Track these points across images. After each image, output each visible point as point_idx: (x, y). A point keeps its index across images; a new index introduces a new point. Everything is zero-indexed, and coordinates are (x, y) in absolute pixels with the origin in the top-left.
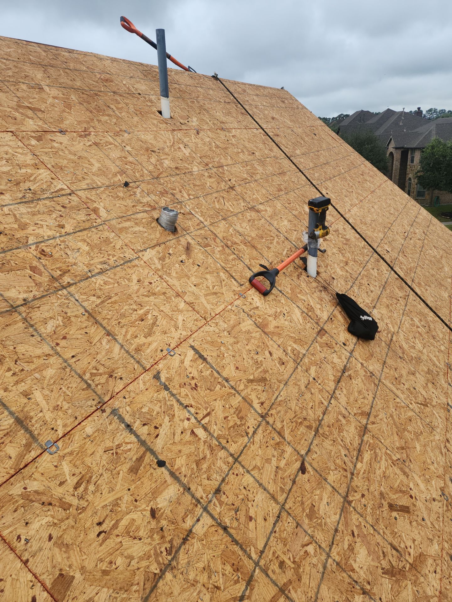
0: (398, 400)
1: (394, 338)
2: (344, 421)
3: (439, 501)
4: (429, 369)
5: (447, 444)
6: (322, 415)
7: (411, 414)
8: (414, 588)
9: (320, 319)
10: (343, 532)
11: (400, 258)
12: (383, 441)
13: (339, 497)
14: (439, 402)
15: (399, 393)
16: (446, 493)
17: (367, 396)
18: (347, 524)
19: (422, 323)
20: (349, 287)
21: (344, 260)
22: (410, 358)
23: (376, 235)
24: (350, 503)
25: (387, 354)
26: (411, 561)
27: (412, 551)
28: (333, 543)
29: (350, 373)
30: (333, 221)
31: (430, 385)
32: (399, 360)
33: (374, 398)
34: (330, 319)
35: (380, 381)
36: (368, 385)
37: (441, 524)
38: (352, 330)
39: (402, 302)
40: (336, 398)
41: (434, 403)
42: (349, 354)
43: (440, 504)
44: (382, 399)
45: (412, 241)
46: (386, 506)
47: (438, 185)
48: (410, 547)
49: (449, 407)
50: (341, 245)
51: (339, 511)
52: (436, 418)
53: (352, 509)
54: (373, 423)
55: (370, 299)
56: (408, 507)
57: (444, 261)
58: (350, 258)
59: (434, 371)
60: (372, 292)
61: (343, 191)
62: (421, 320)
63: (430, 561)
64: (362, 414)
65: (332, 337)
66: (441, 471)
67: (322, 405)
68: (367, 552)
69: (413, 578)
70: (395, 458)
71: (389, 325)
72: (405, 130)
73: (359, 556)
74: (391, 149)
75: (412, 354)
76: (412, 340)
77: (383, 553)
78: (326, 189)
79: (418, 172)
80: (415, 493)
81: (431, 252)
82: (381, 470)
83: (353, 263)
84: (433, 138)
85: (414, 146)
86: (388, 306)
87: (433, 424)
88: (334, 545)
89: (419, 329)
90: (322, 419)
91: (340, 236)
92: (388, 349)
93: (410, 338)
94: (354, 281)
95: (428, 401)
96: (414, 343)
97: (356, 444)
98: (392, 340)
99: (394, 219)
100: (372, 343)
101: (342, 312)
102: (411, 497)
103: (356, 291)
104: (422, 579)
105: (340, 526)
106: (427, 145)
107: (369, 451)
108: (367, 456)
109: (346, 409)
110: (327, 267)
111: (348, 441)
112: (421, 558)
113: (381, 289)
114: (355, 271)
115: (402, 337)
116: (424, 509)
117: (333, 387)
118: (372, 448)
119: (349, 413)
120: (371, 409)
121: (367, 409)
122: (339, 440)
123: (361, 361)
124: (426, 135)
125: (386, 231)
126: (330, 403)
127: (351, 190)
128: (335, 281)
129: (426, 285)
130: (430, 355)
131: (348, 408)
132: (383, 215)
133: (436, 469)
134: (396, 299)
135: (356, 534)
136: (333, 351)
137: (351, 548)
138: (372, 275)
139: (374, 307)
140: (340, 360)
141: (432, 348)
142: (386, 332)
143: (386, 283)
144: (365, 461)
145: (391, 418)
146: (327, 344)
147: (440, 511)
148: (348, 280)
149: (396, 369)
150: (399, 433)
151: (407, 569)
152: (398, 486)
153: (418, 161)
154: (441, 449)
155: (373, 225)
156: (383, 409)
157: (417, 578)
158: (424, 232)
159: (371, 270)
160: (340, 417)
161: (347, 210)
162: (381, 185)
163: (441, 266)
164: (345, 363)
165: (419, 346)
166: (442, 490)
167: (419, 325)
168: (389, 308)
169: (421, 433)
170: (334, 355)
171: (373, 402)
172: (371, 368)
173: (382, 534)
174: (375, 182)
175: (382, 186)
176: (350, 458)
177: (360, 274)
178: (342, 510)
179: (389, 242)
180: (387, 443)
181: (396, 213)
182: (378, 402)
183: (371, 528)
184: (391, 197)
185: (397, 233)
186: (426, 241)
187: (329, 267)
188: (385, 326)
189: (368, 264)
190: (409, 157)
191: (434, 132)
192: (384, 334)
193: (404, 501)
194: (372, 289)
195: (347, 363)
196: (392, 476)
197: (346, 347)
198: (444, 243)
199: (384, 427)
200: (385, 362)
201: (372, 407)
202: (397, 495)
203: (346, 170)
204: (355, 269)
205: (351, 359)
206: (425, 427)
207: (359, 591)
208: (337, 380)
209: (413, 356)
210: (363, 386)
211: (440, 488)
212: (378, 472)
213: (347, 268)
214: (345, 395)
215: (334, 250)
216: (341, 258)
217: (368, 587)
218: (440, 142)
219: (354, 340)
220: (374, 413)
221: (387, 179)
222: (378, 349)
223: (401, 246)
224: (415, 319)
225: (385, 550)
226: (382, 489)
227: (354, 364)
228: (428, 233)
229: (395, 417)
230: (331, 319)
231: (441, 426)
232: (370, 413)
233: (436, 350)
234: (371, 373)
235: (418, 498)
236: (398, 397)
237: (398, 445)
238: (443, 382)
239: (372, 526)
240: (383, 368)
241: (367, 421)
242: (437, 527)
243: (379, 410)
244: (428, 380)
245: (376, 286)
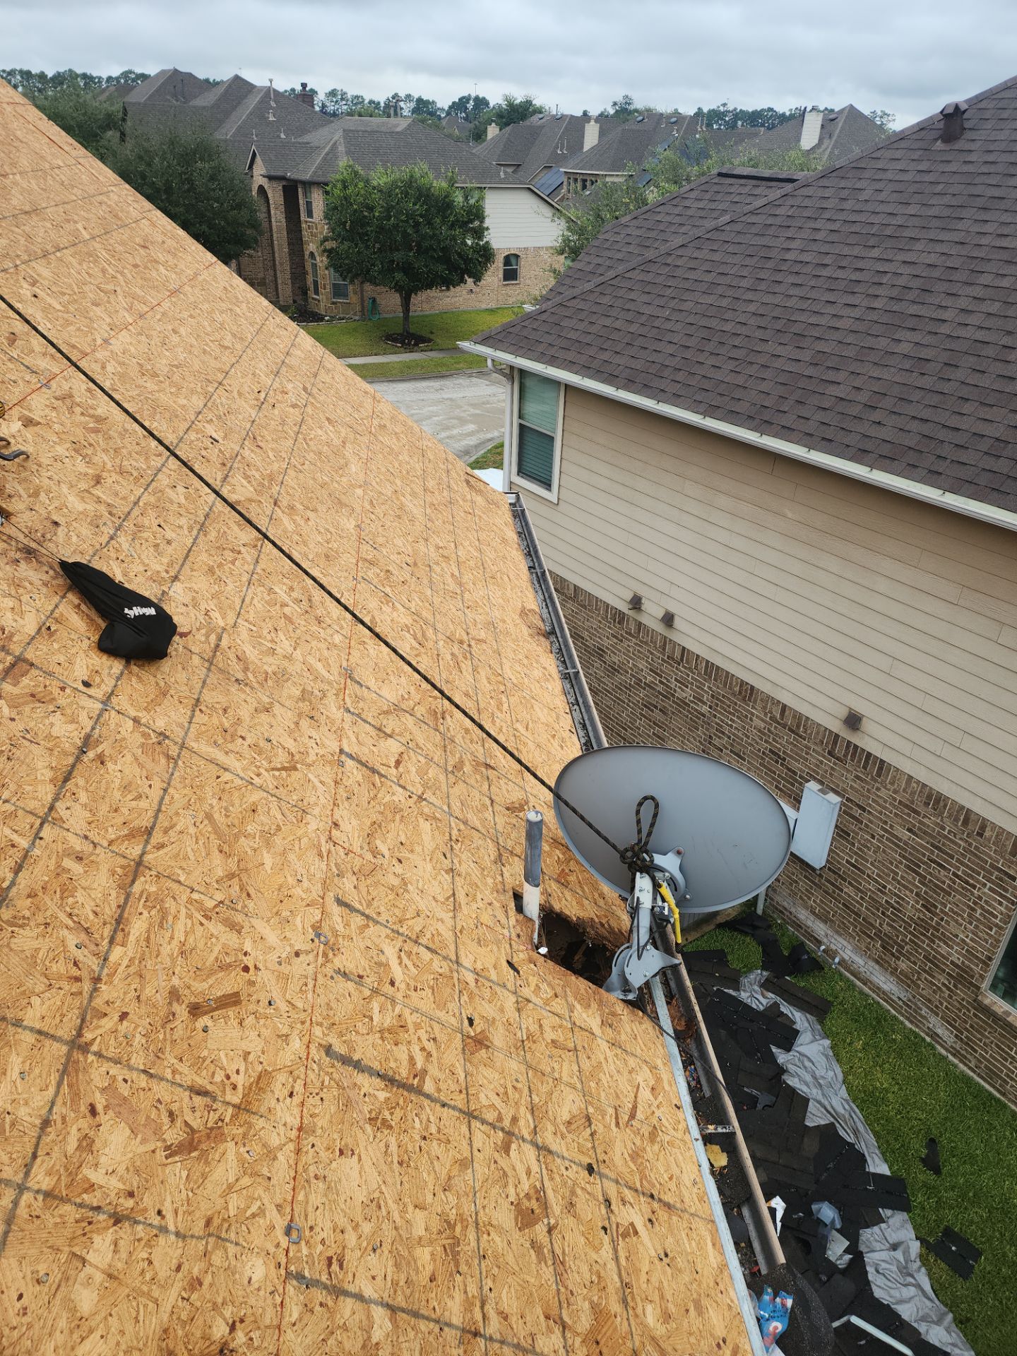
0: (227, 777)
1: (224, 643)
2: (77, 868)
3: (309, 952)
4: (303, 691)
5: (334, 832)
6: (10, 876)
7: (256, 796)
8: (241, 1149)
9: (11, 636)
10: (64, 1118)
11: (246, 453)
12: (182, 879)
13: (56, 1046)
14: (321, 752)
15: (230, 761)
16: (324, 929)
17: (147, 790)
18: (76, 1098)
19: (295, 595)
20: (104, 539)
21: (90, 471)
22: (261, 678)
23: (184, 402)
24: (85, 1048)
25: (204, 682)
26: (237, 1099)
27: (240, 1078)
28: (35, 1157)
29: (99, 750)
30: (56, 371)
31: (305, 723)
32: (234, 688)
33: (165, 790)
34: (45, 630)
35: (183, 746)
36: (149, 765)
37: (310, 995)
38: (107, 646)
39: (248, 554)
40: (58, 822)
41: (312, 759)
42: (100, 706)
43: (311, 957)
44: (185, 787)
45: (276, 412)
46: (182, 1014)
48: (238, 1072)
49: (343, 757)
50: (79, 435)
51: (53, 1078)
52: (314, 787)
53: (91, 1058)
54: (160, 846)
55: (165, 560)
56: (237, 994)
57: (349, 451)
58: (109, 466)
59: (316, 691)
60: (169, 542)
61: (86, 288)
62: (291, 589)
63: (281, 1078)
64: (132, 835)
65: (50, 674)
66: (316, 892)
67: (12, 851)
68: (128, 1133)
69: (240, 1130)
70: (210, 904)
71: (211, 614)
73: (106, 1151)
75: (266, 667)
76: (268, 637)
77: (171, 1114)
78: (33, 283)
80: (256, 958)
81: (320, 432)
82: (175, 942)
83: (115, 477)
84: (343, 162)
86: (211, 569)
87: (306, 801)
89: (287, 610)
90: (13, 883)
91: (78, 411)
92: (209, 670)
93: (265, 632)
94: (118, 522)
95: (297, 757)
96: (272, 641)
97: (110, 909)
98: (217, 646)
99: (234, 360)
100: (166, 665)
101: (83, 607)
102: (246, 969)
103: (125, 546)
105: (55, 1109)
107: (145, 913)
108: (137, 927)
109: (86, 837)
110: (35, 494)
111: (87, 910)
112: (261, 1081)
113: (195, 532)
114: (124, 498)
115: (244, 634)
116: (273, 982)
117: (49, 798)
118: (154, 901)
119: (95, 845)
120: (156, 816)
121: (144, 820)
122: (62, 917)
123: (133, 713)
124: (328, 153)
125: (211, 389)
127: (110, 287)
128: (61, 531)
129: (308, 508)
130: (309, 659)
131: (90, 835)
132: (205, 352)
133: (306, 891)
134: (233, 551)
135: (100, 1108)
136: (51, 708)
137: (86, 1144)
138: (172, 503)
139: (175, 578)
140: (71, 727)
141: (314, 643)
142: (203, 631)
143: (207, 516)
144: (132, 938)
145: (206, 822)
146: (33, 695)
147: (310, 970)
148: (100, 522)
149: (225, 710)
150: (226, 848)
151: (227, 1119)
152: (216, 958)
154: (319, 847)
155: (176, 378)
156: (188, 806)
157: (250, 1125)
158: (305, 388)
159: (169, 491)
160: (68, 863)
162: (196, 275)
163: (342, 461)
164: (88, 730)
165: (285, 645)
166: (317, 929)
167: (287, 599)
168: (213, 574)
169: (279, 829)
170: (56, 718)
171: (162, 798)
172: (160, 724)
173: (169, 1076)
174: (182, 266)
175: (200, 278)
176: (93, 947)
177: (136, 503)
178: (64, 1073)
179: (219, 418)
180: (194, 877)
181: (238, 346)
182: (176, 796)
183: (143, 1076)
184: (224, 306)
185: (240, 394)
186: (309, 410)
187: (42, 495)
188: (201, 618)
189: (160, 476)
191: (342, 149)
192: (200, 636)
193: (229, 983)
194: (170, 534)
195: (93, 729)
196: (201, 944)
197: (91, 691)
199: (189, 846)
200: (198, 700)
201: (159, 810)
202: (212, 980)
203: (96, 232)
204: (123, 493)
205: (106, 715)
206: (288, 814)
207: (104, 1224)
208: (61, 778)
209: (270, 670)
210: (137, 771)
211: (313, 926)
212: (166, 950)
213: (98, 492)
214: (84, 806)
215: (58, 448)
216: (82, 467)
217: (130, 1203)
218: (355, 174)
219: (117, 666)
220: (162, 823)
221: (215, 259)
222: (181, 676)
223: (248, 426)
224: (277, 589)
225: (175, 1107)
226: (175, 981)
227: (113, 726)
228: (315, 391)
229: (216, 816)
230: (49, 628)
231: (323, 800)
232: (153, 827)
233: (323, 646)
234: (161, 734)
235: (260, 965)
236: (226, 770)
237: (220, 873)
238: (334, 710)
239: (145, 1071)
240: (192, 717)
241: (145, 847)
242: (300, 1004)
243: (177, 814)
244: (300, 715)
245: (180, 527)
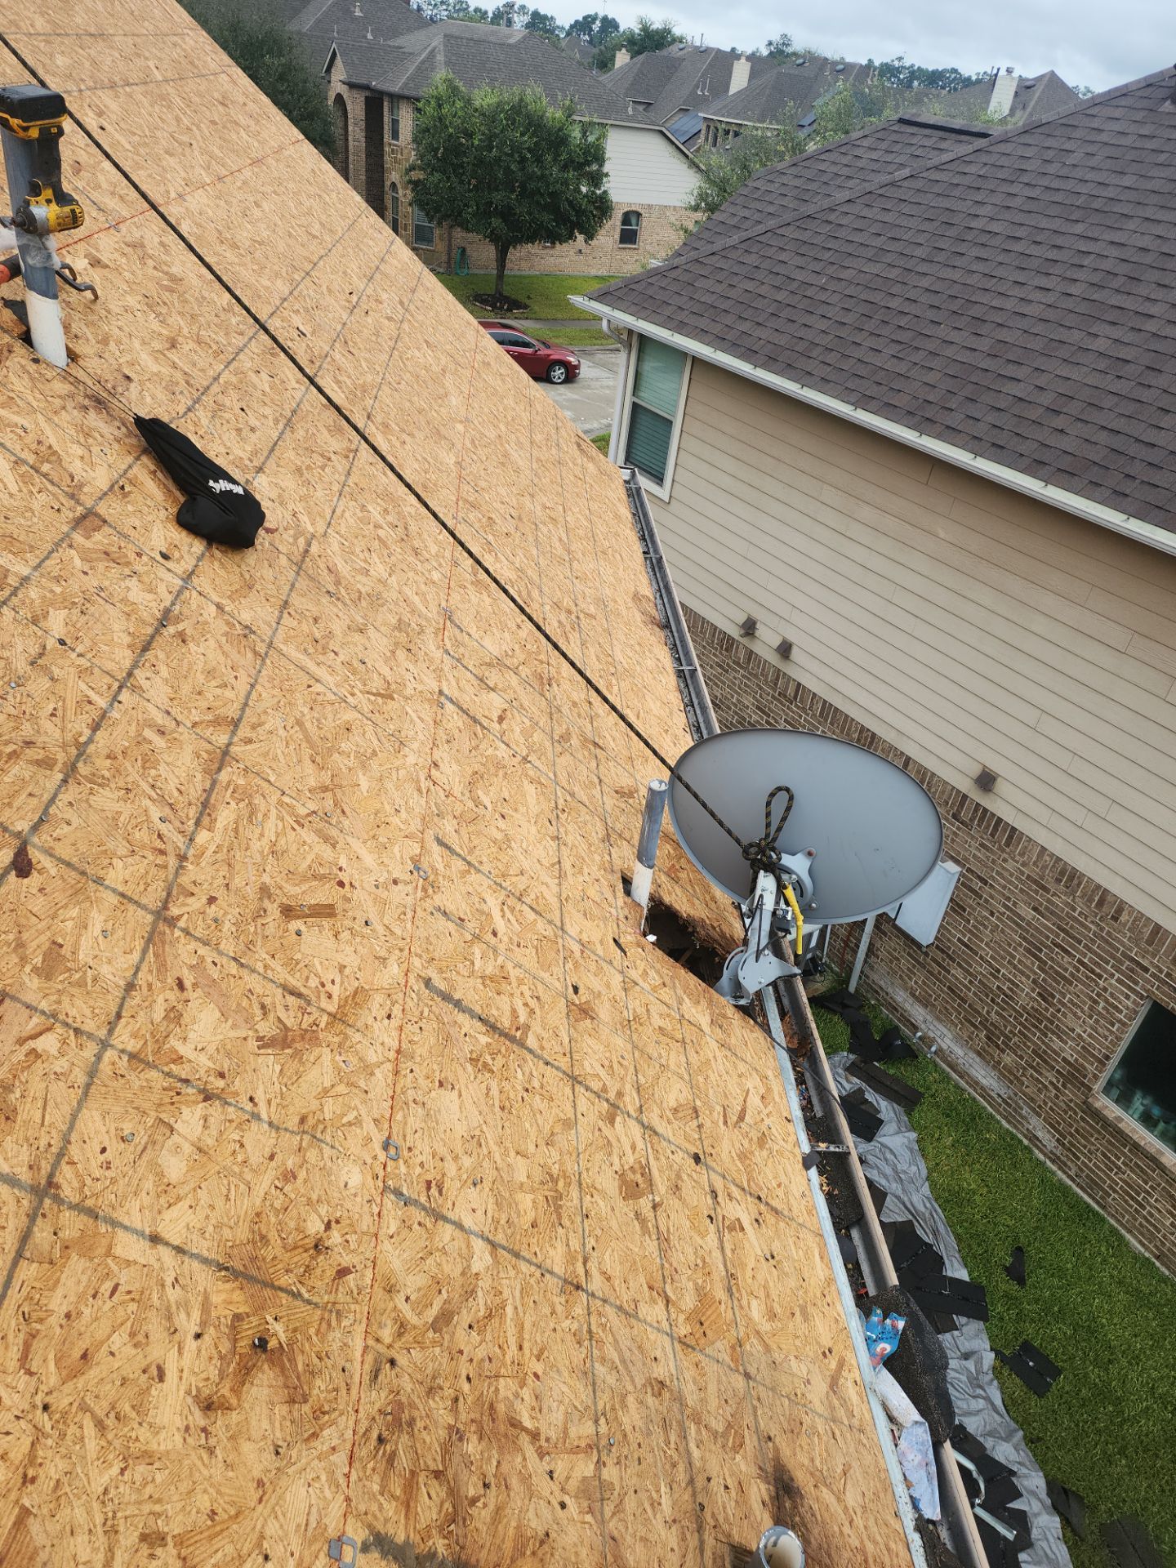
0: (318, 688)
1: (314, 549)
2: (159, 742)
3: (407, 883)
4: (400, 620)
5: (433, 771)
6: (87, 732)
7: (349, 716)
8: (338, 1058)
9: (81, 486)
10: (150, 986)
11: (337, 356)
12: (272, 779)
13: (140, 912)
14: (420, 687)
15: (320, 672)
16: (425, 865)
17: (233, 681)
18: (162, 967)
19: (389, 518)
20: (182, 409)
21: (165, 332)
22: (355, 596)
23: (268, 283)
24: (172, 922)
25: (293, 585)
26: (332, 1009)
27: (335, 990)
28: (119, 1016)
29: (180, 627)
30: (125, 213)
31: (401, 654)
32: (325, 600)
33: (252, 686)
34: (119, 488)
35: (270, 645)
36: (234, 655)
37: (409, 925)
38: (188, 521)
39: (340, 464)
40: (136, 689)
41: (409, 692)
42: (180, 582)
43: (410, 888)
44: (274, 687)
45: (369, 320)
46: (273, 910)
47: (460, 214)
48: (333, 982)
49: (442, 699)
50: (152, 290)
51: (139, 945)
52: (412, 721)
53: (177, 933)
54: (249, 741)
55: (249, 448)
56: (331, 906)
57: (449, 381)
58: (185, 331)
59: (413, 625)
60: (252, 430)
61: (159, 134)
62: (386, 511)
63: (378, 998)
64: (217, 722)
65: (126, 536)
66: (415, 825)
67: (88, 707)
68: (218, 1015)
69: (336, 1039)
70: (303, 811)
71: (299, 516)
72: (370, 36)
73: (196, 1027)
74: (337, 87)
75: (359, 586)
76: (361, 556)
77: (263, 1007)
78: (100, 114)
79: (412, 168)
80: (351, 876)
81: (417, 354)
82: (265, 841)
83: (192, 345)
84: (441, 74)
85: (395, 88)
86: (299, 470)
87: (403, 734)
88: (123, 1021)
89: (381, 532)
90: (90, 740)
91: (150, 263)
92: (298, 573)
93: (358, 550)
94: (196, 395)
95: (393, 686)
96: (365, 561)
97: (195, 791)
98: (307, 551)
99: (322, 252)
100: (251, 556)
101: (159, 474)
102: (341, 884)
103: (205, 422)
104: (357, 1037)
105: (140, 975)
106: (425, 91)
107: (233, 804)
108: (225, 816)
109: (168, 713)
110: (105, 341)
111: (172, 786)
112: (358, 997)
113: (281, 426)
114: (202, 370)
115: (336, 547)
116: (370, 903)
117: (127, 663)
118: (243, 795)
119: (178, 723)
120: (243, 710)
121: (232, 712)
122: (145, 786)
123: (217, 599)
124: (423, 62)
125: (296, 277)
126: (115, 699)
127: (185, 139)
128: (134, 388)
129: (403, 431)
130: (407, 591)
131: (173, 712)
132: (290, 235)
133: (405, 822)
134: (322, 456)
135: (188, 984)
136: (127, 571)
137: (174, 1016)
138: (255, 388)
139: (260, 470)
140: (150, 597)
141: (411, 574)
142: (291, 532)
143: (294, 412)
144: (219, 825)
145: (297, 728)
146: (106, 553)
147: (409, 900)
148: (177, 390)
149: (316, 620)
150: (318, 759)
151: (322, 1025)
152: (310, 867)
153: (410, 138)
154: (418, 781)
155: (258, 254)
156: (277, 708)
157: (346, 1037)
158: (401, 303)
159: (250, 373)
160: (148, 733)
161: (173, 195)
162: (281, 148)
163: (442, 391)
164: (168, 603)
165: (379, 569)
166: (416, 861)
167: (381, 521)
168: (301, 475)
169: (374, 753)
170: (133, 583)
171: (249, 693)
172: (246, 617)
173: (261, 970)
174: (265, 134)
175: (287, 153)
176: (178, 824)
177: (216, 379)
178: (149, 941)
179: (307, 310)
180: (286, 782)
181: (328, 238)
182: (264, 695)
183: (233, 963)
184: (312, 190)
185: (329, 290)
186: (406, 326)
187: (112, 345)
188: (289, 518)
189: (241, 356)
190: (386, 119)
191: (440, 58)
192: (288, 536)
193: (323, 895)
194: (253, 422)
195: (173, 604)
196: (293, 848)
197: (169, 564)
198: (451, 338)
199: (279, 749)
200: (286, 602)
201: (246, 704)
202: (304, 887)
203: (169, 75)
204: (201, 364)
205: (187, 594)
206: (384, 741)
207: (193, 1098)
208: (139, 646)
209: (363, 590)
210: (221, 659)
211: (411, 859)
212: (256, 846)
213: (173, 356)
214: (166, 681)
215: (128, 298)
216: (155, 325)
217: (221, 1083)
218: (454, 90)
219: (198, 546)
220: (250, 717)
221: (301, 137)
222: (268, 573)
223: (339, 327)
224: (370, 508)
225: (267, 1001)
226: (266, 878)
227: (194, 607)
228: (412, 307)
229: (308, 725)
230: (122, 488)
231: (421, 736)
232: (240, 720)
233: (421, 580)
234: (246, 627)
235: (356, 884)
236: (317, 681)
237: (312, 783)
238: (433, 648)
239: (235, 959)
240: (280, 618)
241: (231, 738)
242: (398, 932)
243: (265, 712)
244: (396, 644)
245: (265, 417)
